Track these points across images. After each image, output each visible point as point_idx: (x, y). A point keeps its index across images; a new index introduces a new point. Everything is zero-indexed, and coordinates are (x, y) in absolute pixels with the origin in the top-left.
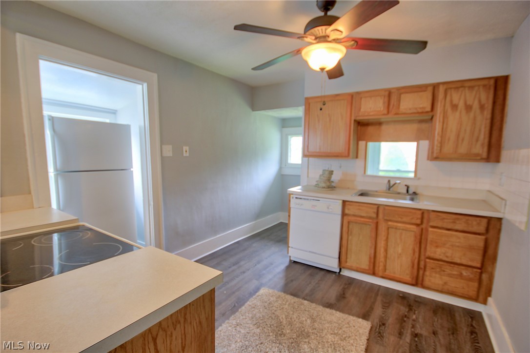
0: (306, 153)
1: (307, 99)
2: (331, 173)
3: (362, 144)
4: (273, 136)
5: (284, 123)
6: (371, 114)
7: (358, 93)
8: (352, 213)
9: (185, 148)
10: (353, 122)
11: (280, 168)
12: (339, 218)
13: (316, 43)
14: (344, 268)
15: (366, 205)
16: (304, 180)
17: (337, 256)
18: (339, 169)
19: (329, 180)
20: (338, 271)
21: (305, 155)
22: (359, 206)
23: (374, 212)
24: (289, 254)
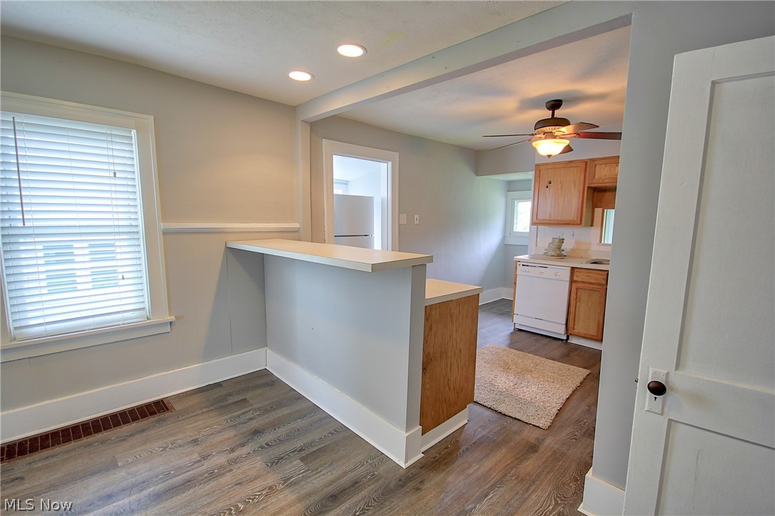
0: (535, 220)
1: (537, 166)
2: (562, 241)
3: (598, 211)
4: (498, 201)
5: (510, 187)
6: (606, 181)
7: (593, 160)
8: (580, 280)
9: (417, 216)
10: (586, 189)
11: (504, 238)
12: (568, 284)
13: (545, 139)
14: (571, 334)
15: (595, 272)
16: (532, 250)
17: (564, 323)
18: (571, 238)
19: (559, 248)
20: (565, 338)
21: (533, 223)
22: (588, 273)
23: (603, 279)
24: (514, 322)
